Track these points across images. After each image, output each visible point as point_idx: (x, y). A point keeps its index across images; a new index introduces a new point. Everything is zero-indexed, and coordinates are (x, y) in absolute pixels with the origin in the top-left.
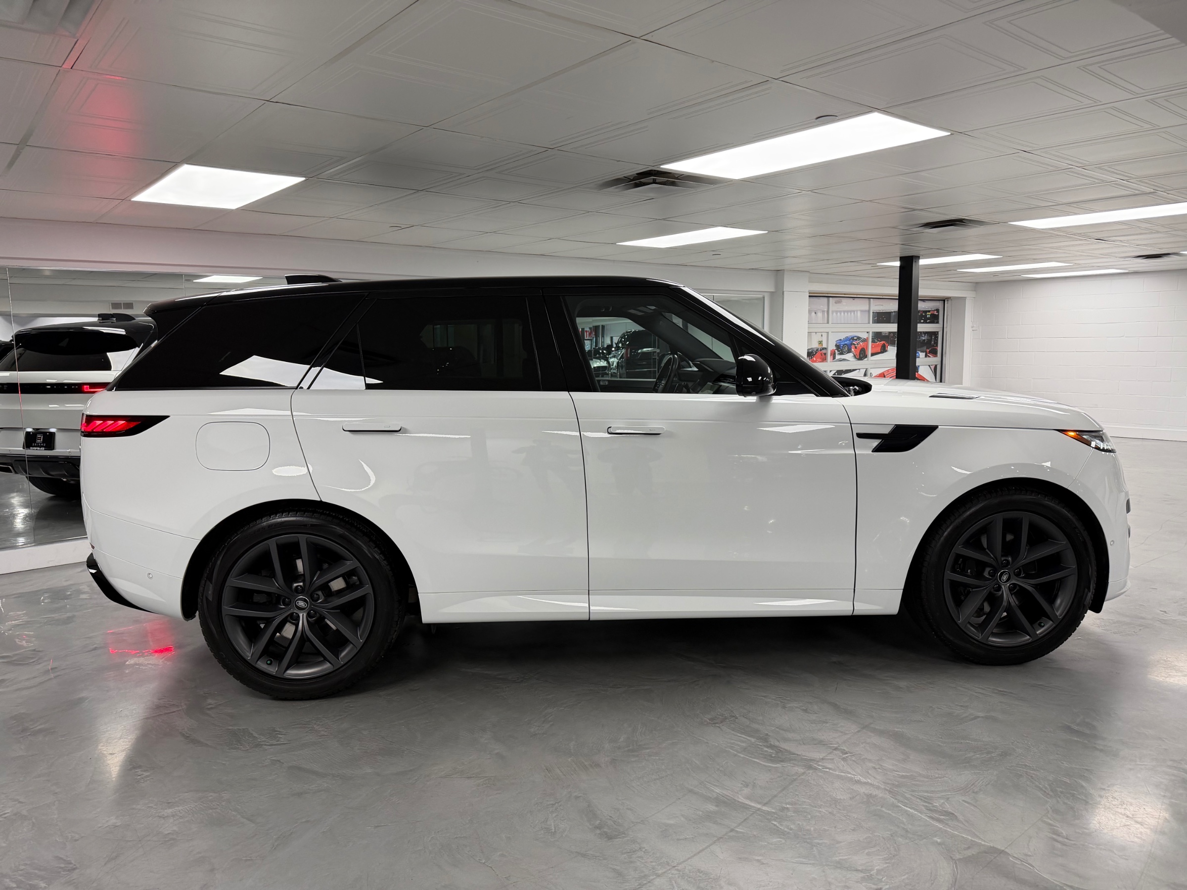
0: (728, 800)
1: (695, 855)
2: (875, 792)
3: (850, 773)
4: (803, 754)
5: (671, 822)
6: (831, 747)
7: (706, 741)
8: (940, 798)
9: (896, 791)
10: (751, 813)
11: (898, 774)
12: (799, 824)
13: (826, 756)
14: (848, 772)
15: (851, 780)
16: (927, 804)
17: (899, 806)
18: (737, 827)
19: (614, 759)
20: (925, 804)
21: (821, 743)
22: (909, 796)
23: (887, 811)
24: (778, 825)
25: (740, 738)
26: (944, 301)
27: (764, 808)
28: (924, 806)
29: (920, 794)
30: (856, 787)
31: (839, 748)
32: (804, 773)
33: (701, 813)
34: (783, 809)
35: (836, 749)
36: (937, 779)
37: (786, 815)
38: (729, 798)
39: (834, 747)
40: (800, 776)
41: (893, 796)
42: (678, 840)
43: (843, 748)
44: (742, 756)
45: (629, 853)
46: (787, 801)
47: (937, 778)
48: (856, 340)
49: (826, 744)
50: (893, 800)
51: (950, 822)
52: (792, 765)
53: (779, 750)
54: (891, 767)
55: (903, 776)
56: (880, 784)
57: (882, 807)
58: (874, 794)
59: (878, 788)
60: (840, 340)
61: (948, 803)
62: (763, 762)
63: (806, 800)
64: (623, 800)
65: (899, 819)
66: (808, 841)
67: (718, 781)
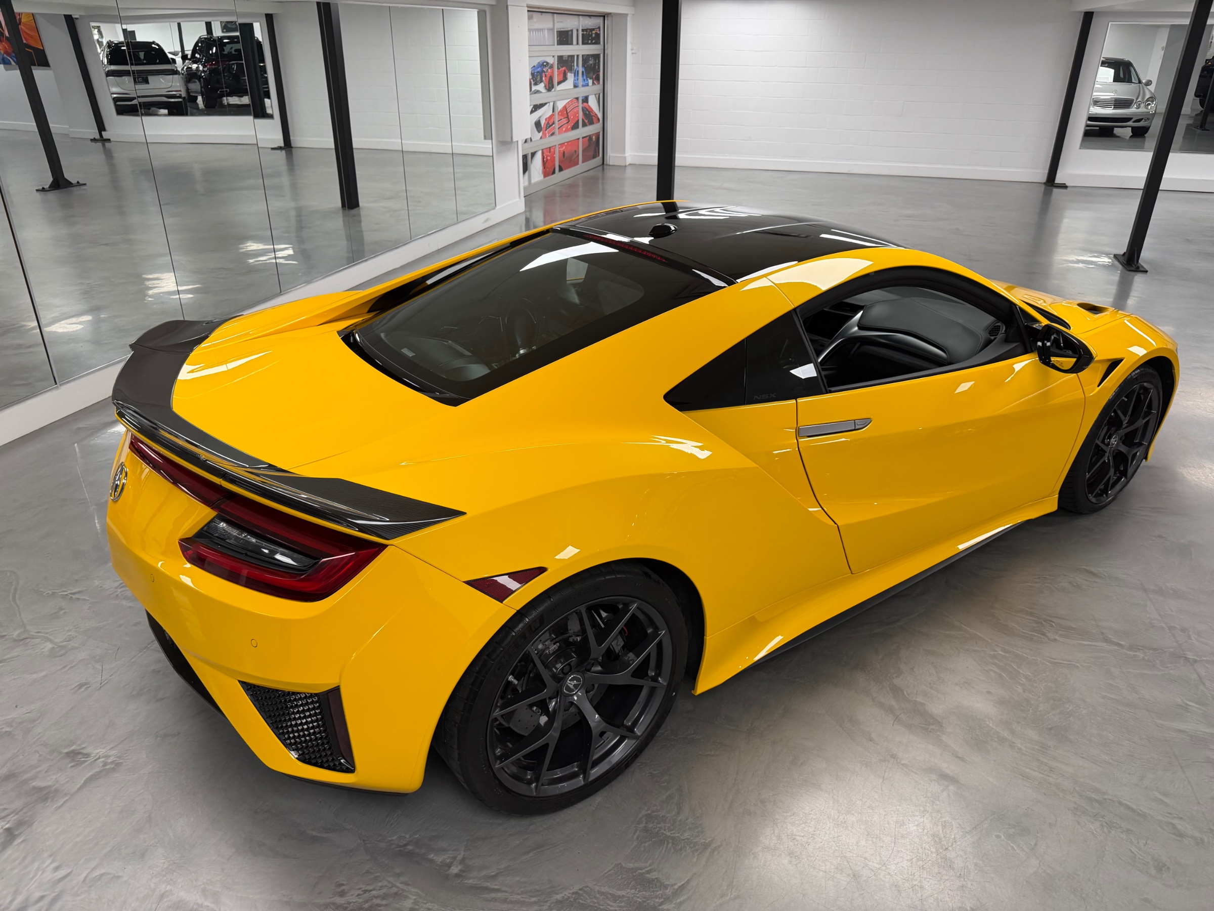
26: (604, 17)
48: (545, 66)
60: (534, 66)
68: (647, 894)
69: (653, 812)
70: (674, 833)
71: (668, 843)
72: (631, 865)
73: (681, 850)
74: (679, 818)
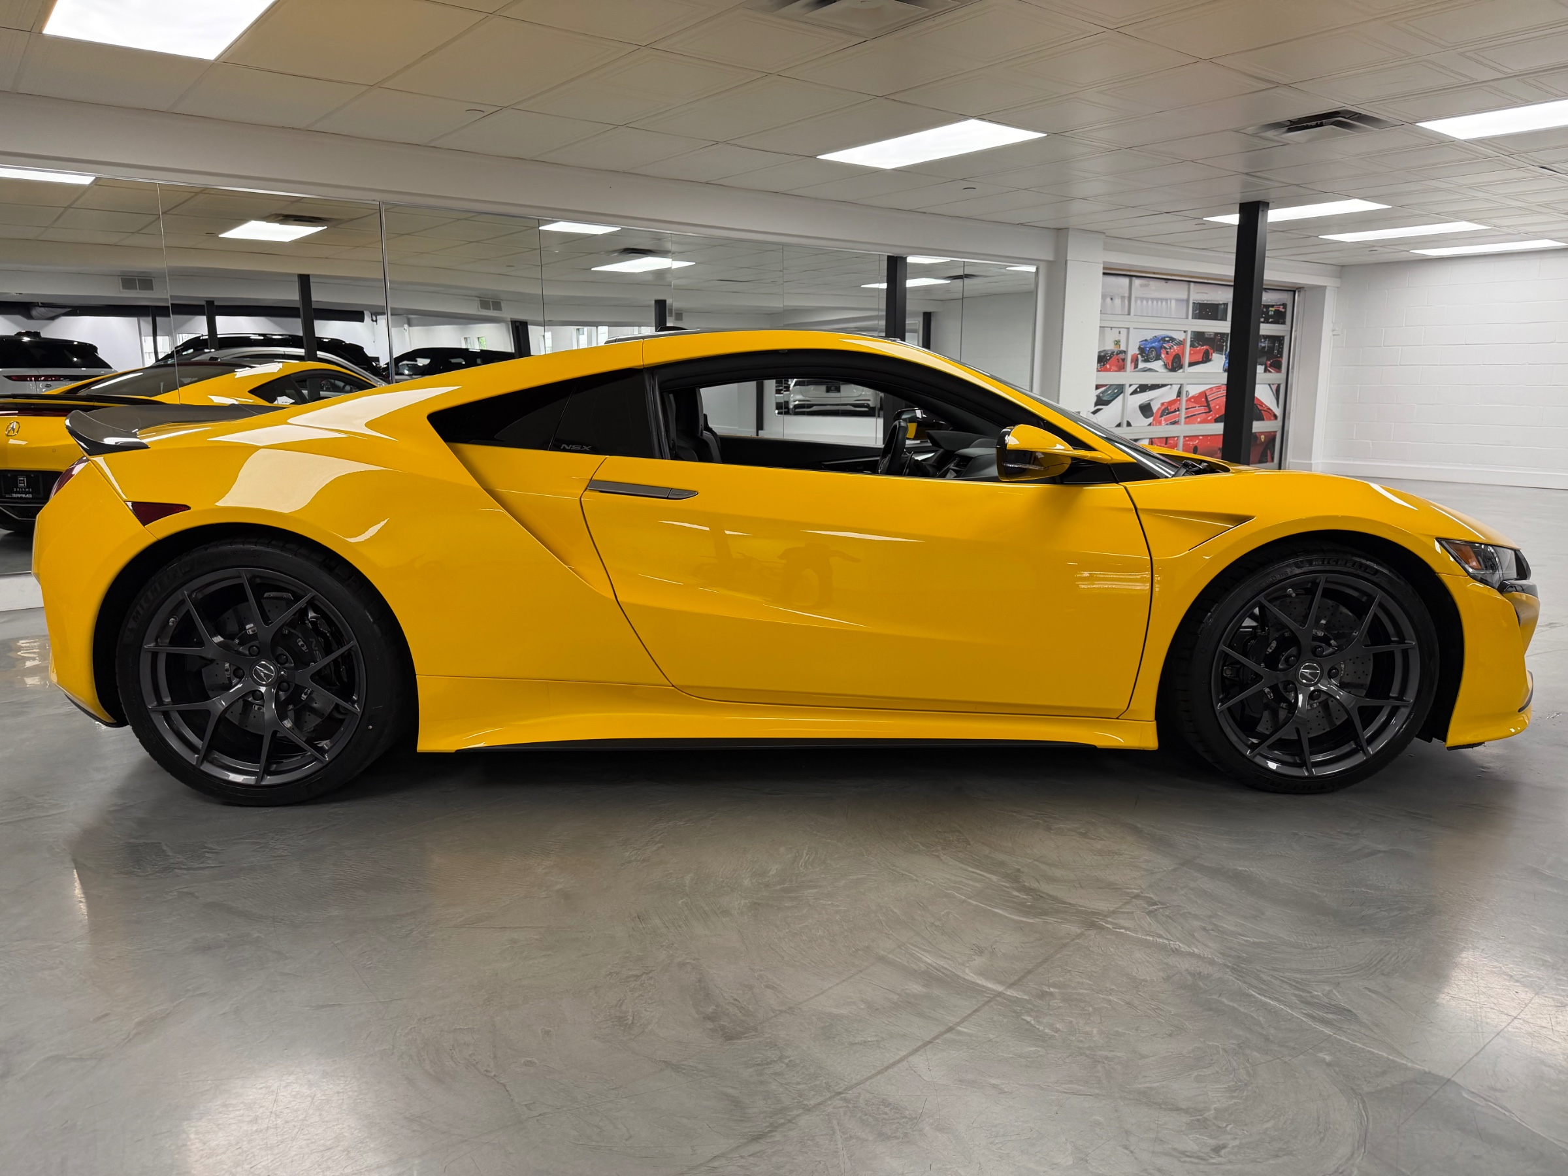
0: (946, 975)
1: (879, 1072)
2: (1207, 969)
3: (1161, 936)
4: (1081, 904)
5: (843, 1011)
6: (1128, 893)
7: (915, 878)
8: (1325, 982)
9: (1244, 968)
10: (986, 999)
11: (1246, 941)
12: (1071, 1022)
13: (1120, 907)
14: (1157, 934)
15: (1163, 948)
16: (1301, 993)
17: (1252, 995)
18: (958, 1024)
19: (755, 903)
20: (1297, 992)
21: (1111, 887)
22: (1269, 978)
23: (1231, 1004)
24: (1033, 1022)
25: (971, 874)
26: (1294, 292)
27: (1009, 992)
28: (1295, 995)
29: (1287, 974)
30: (1172, 960)
31: (1143, 895)
32: (1079, 936)
33: (896, 997)
34: (1043, 995)
35: (1137, 896)
36: (1314, 951)
37: (1049, 1005)
38: (948, 973)
39: (1133, 893)
40: (1073, 940)
41: (1241, 979)
42: (852, 1044)
43: (1148, 895)
44: (975, 903)
45: (758, 1065)
46: (1051, 981)
47: (1315, 948)
49: (1120, 889)
50: (1240, 983)
51: (1345, 1026)
52: (1059, 920)
53: (1037, 895)
54: (1233, 929)
55: (1254, 943)
56: (1216, 956)
57: (1220, 995)
58: (1206, 973)
59: (1212, 962)
60: (1146, 340)
61: (1338, 992)
62: (1010, 914)
63: (1084, 980)
64: (761, 971)
65: (1252, 1017)
66: (1088, 1052)
67: (930, 942)
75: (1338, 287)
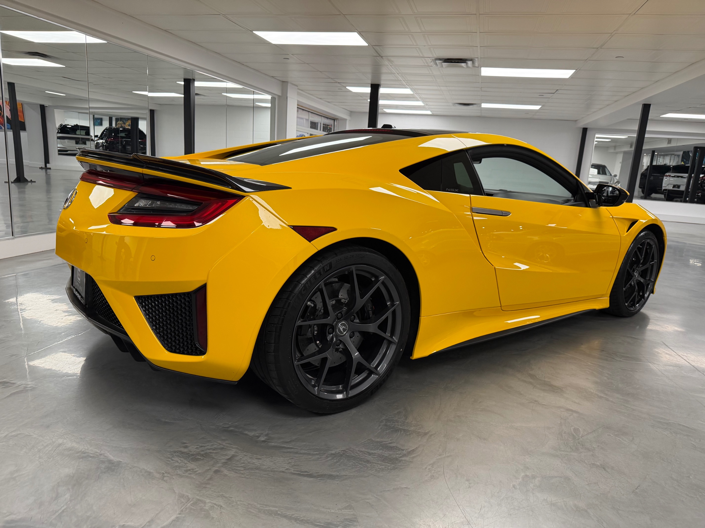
26: (334, 120)
68: (391, 453)
69: (390, 418)
70: (404, 427)
71: (401, 431)
72: (379, 440)
73: (410, 434)
74: (406, 421)
75: (350, 120)
